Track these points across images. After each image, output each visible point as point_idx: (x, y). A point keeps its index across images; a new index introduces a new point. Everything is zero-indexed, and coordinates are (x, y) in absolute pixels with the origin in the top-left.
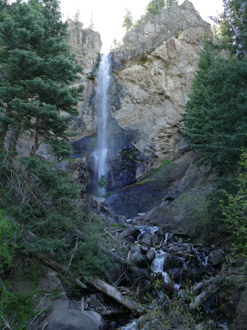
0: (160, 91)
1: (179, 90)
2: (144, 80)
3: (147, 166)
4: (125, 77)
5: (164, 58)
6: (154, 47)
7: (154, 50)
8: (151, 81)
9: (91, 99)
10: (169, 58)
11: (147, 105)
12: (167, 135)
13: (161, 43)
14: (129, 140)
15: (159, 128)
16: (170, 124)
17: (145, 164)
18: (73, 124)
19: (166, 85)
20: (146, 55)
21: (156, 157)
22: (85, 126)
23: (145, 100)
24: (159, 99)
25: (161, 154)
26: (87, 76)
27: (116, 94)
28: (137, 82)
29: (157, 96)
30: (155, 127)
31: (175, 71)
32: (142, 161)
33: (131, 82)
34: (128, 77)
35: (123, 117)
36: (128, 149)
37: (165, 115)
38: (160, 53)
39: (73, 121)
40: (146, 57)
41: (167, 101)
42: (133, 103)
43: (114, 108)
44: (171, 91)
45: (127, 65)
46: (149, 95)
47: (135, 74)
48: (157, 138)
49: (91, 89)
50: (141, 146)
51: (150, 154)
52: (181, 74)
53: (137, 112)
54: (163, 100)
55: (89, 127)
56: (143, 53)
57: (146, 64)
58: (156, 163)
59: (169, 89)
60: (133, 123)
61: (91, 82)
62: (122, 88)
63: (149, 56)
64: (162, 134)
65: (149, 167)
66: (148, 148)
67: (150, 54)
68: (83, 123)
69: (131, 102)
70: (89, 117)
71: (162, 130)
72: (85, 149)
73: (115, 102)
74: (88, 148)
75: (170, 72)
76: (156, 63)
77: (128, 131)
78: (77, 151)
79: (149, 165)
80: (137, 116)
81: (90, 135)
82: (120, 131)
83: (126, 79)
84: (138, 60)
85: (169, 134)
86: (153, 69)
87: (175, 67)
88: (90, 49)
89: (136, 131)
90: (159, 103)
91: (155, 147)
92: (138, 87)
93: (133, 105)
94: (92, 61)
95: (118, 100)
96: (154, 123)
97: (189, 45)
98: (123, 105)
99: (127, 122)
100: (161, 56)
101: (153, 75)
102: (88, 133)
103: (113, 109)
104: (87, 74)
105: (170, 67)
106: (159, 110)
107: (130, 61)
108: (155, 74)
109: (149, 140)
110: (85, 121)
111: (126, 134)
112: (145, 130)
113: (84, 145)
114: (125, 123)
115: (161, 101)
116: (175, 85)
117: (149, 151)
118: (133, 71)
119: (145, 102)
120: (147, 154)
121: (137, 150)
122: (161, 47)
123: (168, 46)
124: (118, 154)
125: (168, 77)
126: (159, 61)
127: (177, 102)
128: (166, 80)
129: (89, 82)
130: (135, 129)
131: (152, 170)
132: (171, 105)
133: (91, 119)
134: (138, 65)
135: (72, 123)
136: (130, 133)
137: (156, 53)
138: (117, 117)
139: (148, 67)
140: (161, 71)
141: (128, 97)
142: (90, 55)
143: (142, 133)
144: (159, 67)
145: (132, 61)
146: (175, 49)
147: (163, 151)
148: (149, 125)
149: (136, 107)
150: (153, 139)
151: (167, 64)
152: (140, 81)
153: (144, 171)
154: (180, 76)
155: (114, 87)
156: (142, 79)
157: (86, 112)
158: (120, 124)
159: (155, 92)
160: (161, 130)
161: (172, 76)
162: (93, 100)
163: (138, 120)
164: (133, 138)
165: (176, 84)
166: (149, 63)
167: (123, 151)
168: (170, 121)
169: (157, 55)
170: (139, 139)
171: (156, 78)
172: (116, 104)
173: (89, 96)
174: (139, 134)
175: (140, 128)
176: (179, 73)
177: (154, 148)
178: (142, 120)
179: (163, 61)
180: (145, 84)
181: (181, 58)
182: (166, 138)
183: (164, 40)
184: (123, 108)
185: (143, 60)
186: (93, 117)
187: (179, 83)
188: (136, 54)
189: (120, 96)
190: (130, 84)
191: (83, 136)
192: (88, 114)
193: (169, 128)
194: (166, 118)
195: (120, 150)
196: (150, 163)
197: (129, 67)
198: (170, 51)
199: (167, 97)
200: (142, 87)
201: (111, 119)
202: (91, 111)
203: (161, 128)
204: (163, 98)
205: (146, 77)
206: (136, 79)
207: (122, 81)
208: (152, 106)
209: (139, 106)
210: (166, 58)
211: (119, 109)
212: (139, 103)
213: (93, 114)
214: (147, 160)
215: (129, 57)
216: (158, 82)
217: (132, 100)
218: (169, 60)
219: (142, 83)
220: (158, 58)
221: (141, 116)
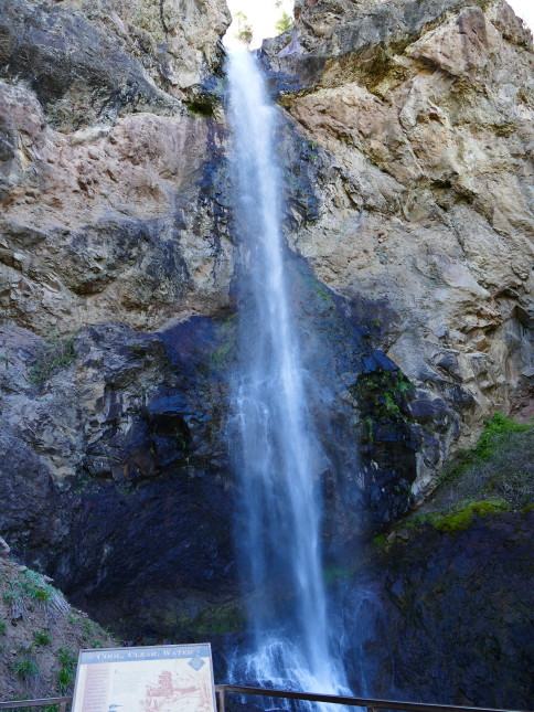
0: (439, 176)
1: (506, 175)
2: (379, 137)
3: (442, 439)
4: (318, 119)
5: (451, 64)
6: (418, 27)
7: (415, 37)
8: (407, 142)
9: (208, 177)
10: (470, 67)
11: (395, 219)
12: (483, 323)
13: (440, 20)
14: (367, 337)
15: (457, 299)
16: (489, 286)
17: (437, 435)
18: (146, 261)
19: (460, 156)
20: (389, 52)
21: (470, 404)
22: (188, 275)
23: (389, 200)
24: (432, 202)
25: (479, 393)
26: (184, 97)
27: (296, 169)
28: (357, 142)
29: (427, 193)
30: (442, 294)
31: (484, 113)
32: (425, 420)
33: (339, 138)
34: (328, 119)
35: (328, 250)
36: (377, 374)
37: (467, 255)
38: (439, 48)
39: (145, 247)
40: (388, 60)
41: (461, 212)
42: (354, 205)
43: (296, 215)
44: (479, 176)
45: (328, 76)
46: (403, 187)
47: (351, 113)
48: (455, 334)
49: (202, 142)
50: (408, 358)
51: (447, 393)
52: (507, 124)
53: (369, 241)
54: (445, 208)
55: (201, 281)
56: (382, 43)
57: (384, 87)
58: (466, 429)
59: (470, 168)
60: (362, 274)
61: (199, 118)
62: (316, 151)
63: (398, 60)
64: (471, 320)
65: (448, 449)
66: (431, 370)
67: (401, 52)
68: (182, 262)
69: (347, 203)
70: (199, 241)
71: (469, 307)
73: (299, 195)
74: (212, 367)
75: (468, 114)
76: (423, 83)
77: (353, 304)
79: (449, 439)
80: (372, 253)
81: (207, 312)
82: (330, 303)
83: (322, 126)
84: (361, 68)
85: (492, 322)
86: (411, 103)
87: (484, 100)
88: (189, 19)
89: (383, 303)
90: (433, 216)
91: (457, 364)
92: (361, 156)
93: (355, 213)
94: (199, 54)
95: (308, 185)
96: (436, 279)
98: (323, 208)
99: (345, 272)
100: (441, 59)
101: (413, 122)
102: (198, 306)
103: (291, 218)
104: (184, 90)
105: (470, 98)
106: (442, 239)
107: (337, 64)
108: (420, 119)
109: (432, 339)
110: (187, 254)
111: (348, 313)
112: (412, 305)
113: (195, 353)
114: (333, 276)
115: (441, 211)
116: (492, 156)
117: (441, 384)
118: (345, 99)
119: (390, 208)
120: (434, 395)
121: (405, 379)
122: (440, 31)
123: (466, 28)
124: (346, 395)
125: (463, 131)
126: (435, 77)
127: (504, 210)
128: (459, 141)
129: (194, 118)
130: (376, 296)
131: (460, 455)
132: (483, 221)
133: (209, 251)
134: (360, 83)
135: (141, 255)
136: (361, 313)
137: (425, 49)
138: (308, 250)
139: (392, 97)
140: (439, 111)
141: (339, 182)
142: (192, 32)
143: (406, 311)
144: (432, 98)
145: (343, 65)
146: (484, 41)
147: (485, 384)
148: (418, 287)
149: (363, 220)
150: (445, 338)
151: (458, 86)
152: (366, 137)
153: (436, 462)
154: (501, 131)
155: (288, 143)
156: (374, 132)
157: (189, 220)
158: (320, 273)
159: (422, 178)
160: (467, 304)
161: (476, 128)
162: (216, 180)
163: (377, 269)
164: (379, 329)
165: (496, 152)
166: (395, 82)
167: (360, 378)
168: (491, 277)
169: (427, 55)
170: (398, 334)
171: (422, 131)
172: (305, 201)
173: (196, 165)
174: (395, 317)
175: (391, 295)
176: (498, 119)
177: (457, 372)
178: (393, 269)
179: (448, 75)
180: (386, 150)
181: (501, 75)
182: (482, 337)
183: (451, 10)
184: (325, 221)
185: (376, 70)
186: (217, 241)
187: (506, 151)
188: (361, 43)
189: (311, 175)
190: (334, 143)
191: (184, 316)
192: (197, 232)
193: (488, 300)
194: (474, 265)
195: (351, 377)
196: (452, 428)
197: (334, 85)
198: (470, 46)
199: (466, 198)
200: (374, 159)
202: (207, 222)
203: (467, 298)
204: (447, 198)
205: (387, 125)
206: (355, 131)
207: (307, 132)
208: (411, 226)
209: (373, 221)
210: (458, 66)
211: (314, 222)
212: (370, 209)
213: (215, 231)
214: (441, 417)
215: (337, 51)
216: (430, 143)
217: (349, 194)
218: (467, 74)
219: (374, 144)
220: (429, 65)
221: (384, 256)
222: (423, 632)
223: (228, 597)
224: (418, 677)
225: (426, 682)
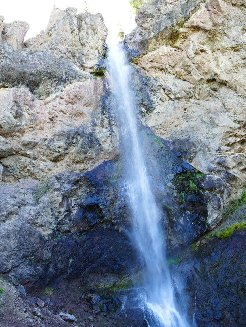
0: (209, 77)
1: (240, 69)
2: (179, 66)
3: (221, 196)
4: (150, 65)
5: (205, 26)
6: (188, 14)
7: (187, 18)
8: (192, 65)
9: (104, 103)
10: (215, 25)
11: (192, 100)
12: (238, 140)
13: (197, 7)
14: (181, 157)
15: (223, 131)
16: (239, 122)
17: (218, 195)
18: (80, 143)
19: (218, 65)
20: (177, 28)
21: (234, 178)
22: (100, 145)
23: (187, 93)
24: (208, 89)
25: (240, 173)
26: (91, 71)
27: (141, 90)
28: (169, 70)
29: (205, 85)
30: (216, 130)
31: (226, 43)
32: (212, 189)
33: (161, 71)
34: (154, 64)
35: (160, 122)
36: (184, 172)
37: (226, 110)
38: (199, 20)
39: (79, 137)
40: (177, 31)
41: (223, 90)
42: (171, 99)
43: (144, 110)
44: (228, 72)
45: (151, 46)
46: (193, 86)
47: (164, 59)
48: (224, 147)
49: (100, 89)
50: (201, 163)
51: (222, 175)
52: (238, 45)
53: (180, 113)
54: (215, 90)
55: (106, 146)
56: (173, 25)
57: (178, 43)
58: (234, 190)
59: (223, 70)
60: (177, 129)
61: (99, 78)
62: (149, 80)
63: (182, 30)
64: (232, 140)
65: (225, 201)
66: (214, 166)
67: (183, 26)
68: (97, 140)
69: (167, 98)
70: (104, 130)
71: (230, 134)
72: (107, 183)
73: (143, 101)
74: (112, 181)
75: (218, 45)
76: (195, 37)
77: (173, 143)
78: (94, 190)
79: (225, 195)
80: (181, 118)
81: (111, 159)
82: (161, 145)
83: (152, 68)
84: (166, 38)
85: (243, 138)
86: (191, 47)
87: (225, 37)
88: (90, 38)
89: (187, 140)
90: (210, 95)
91: (226, 162)
92: (172, 76)
93: (171, 102)
94: (96, 51)
95: (148, 96)
96: (213, 124)
97: (236, 8)
98: (156, 104)
99: (169, 130)
100: (201, 25)
101: (193, 55)
102: (106, 156)
103: (141, 111)
104: (91, 68)
105: (218, 38)
106: (215, 105)
107: (154, 40)
108: (196, 53)
109: (213, 152)
110: (99, 136)
111: (171, 148)
112: (202, 138)
113: (104, 177)
114: (164, 132)
115: (213, 92)
116: (232, 62)
117: (219, 171)
118: (160, 54)
119: (189, 96)
120: (216, 177)
121: (199, 173)
122: (198, 13)
123: (210, 8)
124: (170, 184)
125: (218, 54)
126: (200, 32)
127: (241, 85)
128: (216, 59)
129: (96, 79)
130: (184, 137)
131: (232, 203)
132: (233, 92)
133: (109, 133)
134: (167, 45)
135: (78, 142)
136: (178, 146)
137: (192, 22)
138: (150, 124)
139: (182, 46)
140: (204, 47)
141: (162, 91)
142: (92, 43)
143: (198, 142)
144: (200, 43)
145: (157, 40)
146: (220, 11)
147: (242, 168)
148: (204, 129)
149: (176, 104)
150: (219, 150)
151: (211, 34)
152: (173, 67)
153: (219, 207)
154: (236, 49)
155: (137, 80)
156: (177, 64)
157: (98, 122)
158: (157, 133)
159: (201, 79)
160: (229, 132)
161: (223, 50)
162: (107, 103)
163: (185, 125)
164: (186, 152)
165: (234, 59)
166: (183, 40)
167: (176, 176)
168: (239, 117)
169: (194, 25)
170: (196, 152)
171: (198, 58)
172: (146, 103)
173: (99, 98)
174: (194, 145)
175: (191, 136)
176: (233, 44)
177: (226, 165)
178: (192, 123)
179: (206, 31)
180: (183, 71)
181: (231, 23)
182: (239, 146)
183: (202, 2)
184: (158, 109)
185: (174, 37)
186: (111, 128)
187: (238, 58)
188: (162, 28)
189: (148, 91)
190: (159, 74)
191: (101, 162)
192: (102, 126)
193: (240, 128)
194: (231, 114)
195: (172, 176)
196: (226, 191)
197: (154, 49)
198: (213, 15)
199: (223, 83)
200: (179, 76)
201: (142, 127)
202: (106, 121)
203: (228, 130)
204: (215, 85)
205: (182, 60)
206: (168, 66)
207: (146, 72)
208: (200, 101)
209: (181, 104)
210: (209, 26)
211: (151, 111)
212: (179, 99)
213: (110, 124)
214: (220, 187)
215: (152, 34)
216: (203, 63)
217: (167, 95)
218: (214, 28)
219: (177, 70)
220: (197, 29)
221: (187, 118)
222: (208, 283)
223: (127, 275)
224: (206, 303)
225: (209, 305)
